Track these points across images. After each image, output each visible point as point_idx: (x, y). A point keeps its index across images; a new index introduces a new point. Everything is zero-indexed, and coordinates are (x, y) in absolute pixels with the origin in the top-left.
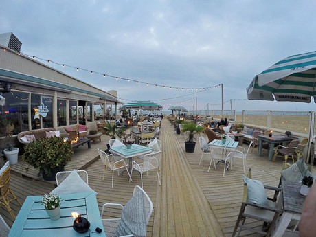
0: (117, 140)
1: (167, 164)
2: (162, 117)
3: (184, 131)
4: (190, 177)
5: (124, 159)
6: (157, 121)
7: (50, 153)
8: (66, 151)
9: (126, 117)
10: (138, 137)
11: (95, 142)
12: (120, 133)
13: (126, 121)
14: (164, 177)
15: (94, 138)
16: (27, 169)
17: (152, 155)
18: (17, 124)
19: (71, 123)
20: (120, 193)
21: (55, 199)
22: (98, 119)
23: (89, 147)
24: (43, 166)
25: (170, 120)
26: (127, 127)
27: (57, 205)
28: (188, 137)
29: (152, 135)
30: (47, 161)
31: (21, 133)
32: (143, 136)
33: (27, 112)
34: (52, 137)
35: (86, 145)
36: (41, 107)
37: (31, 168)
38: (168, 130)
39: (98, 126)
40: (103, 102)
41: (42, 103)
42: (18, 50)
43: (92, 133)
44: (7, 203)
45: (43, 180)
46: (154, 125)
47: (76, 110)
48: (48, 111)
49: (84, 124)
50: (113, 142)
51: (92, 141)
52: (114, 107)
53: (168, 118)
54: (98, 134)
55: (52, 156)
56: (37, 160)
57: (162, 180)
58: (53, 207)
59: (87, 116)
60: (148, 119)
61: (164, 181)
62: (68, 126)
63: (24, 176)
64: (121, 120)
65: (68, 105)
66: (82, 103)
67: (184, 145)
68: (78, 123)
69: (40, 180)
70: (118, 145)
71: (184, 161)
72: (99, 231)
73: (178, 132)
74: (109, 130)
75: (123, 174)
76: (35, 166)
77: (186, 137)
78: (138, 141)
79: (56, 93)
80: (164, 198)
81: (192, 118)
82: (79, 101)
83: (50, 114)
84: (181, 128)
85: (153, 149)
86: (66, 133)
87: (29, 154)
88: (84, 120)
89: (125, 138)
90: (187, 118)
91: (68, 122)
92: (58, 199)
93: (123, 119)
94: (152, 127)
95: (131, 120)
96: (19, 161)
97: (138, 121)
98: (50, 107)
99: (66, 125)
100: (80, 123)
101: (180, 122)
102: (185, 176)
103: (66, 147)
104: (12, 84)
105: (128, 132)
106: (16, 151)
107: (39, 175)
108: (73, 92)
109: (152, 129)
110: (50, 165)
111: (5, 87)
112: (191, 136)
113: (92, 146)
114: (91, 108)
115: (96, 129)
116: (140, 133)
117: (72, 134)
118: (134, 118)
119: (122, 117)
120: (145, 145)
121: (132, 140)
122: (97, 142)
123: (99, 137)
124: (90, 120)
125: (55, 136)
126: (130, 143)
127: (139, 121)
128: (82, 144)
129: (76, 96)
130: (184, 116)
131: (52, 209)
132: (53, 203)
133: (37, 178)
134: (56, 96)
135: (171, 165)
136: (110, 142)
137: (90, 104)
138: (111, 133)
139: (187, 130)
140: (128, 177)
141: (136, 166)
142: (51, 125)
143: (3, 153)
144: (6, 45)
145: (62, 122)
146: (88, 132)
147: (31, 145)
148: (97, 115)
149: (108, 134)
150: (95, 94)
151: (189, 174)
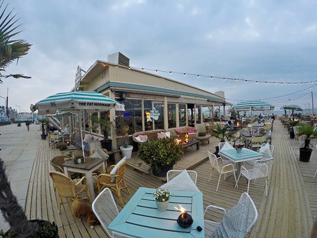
0: (227, 143)
1: (278, 173)
2: (273, 118)
3: (299, 135)
4: (301, 192)
5: (233, 163)
6: (269, 123)
7: (162, 152)
8: (177, 151)
9: (235, 119)
10: (248, 140)
11: (203, 144)
12: (230, 136)
13: (235, 123)
14: (272, 187)
15: (203, 140)
16: (140, 164)
17: (263, 162)
18: (131, 125)
19: (180, 125)
20: (224, 198)
21: (166, 193)
22: (206, 121)
23: (198, 149)
24: (155, 163)
25: (283, 122)
26: (236, 129)
27: (167, 199)
28: (303, 142)
29: (263, 139)
30: (159, 159)
31: (135, 134)
32: (253, 139)
33: (141, 115)
34: (164, 139)
35: (195, 147)
36: (153, 111)
37: (144, 164)
38: (280, 133)
39: (207, 128)
40: (211, 104)
41: (154, 108)
42: (128, 65)
43: (201, 135)
44: (118, 190)
45: (152, 175)
46: (265, 128)
47: (185, 112)
48: (159, 114)
49: (193, 126)
50: (223, 145)
51: (200, 143)
52: (222, 108)
53: (281, 119)
54: (207, 136)
55: (164, 155)
56: (150, 157)
57: (269, 191)
58: (164, 200)
59: (196, 118)
60: (258, 121)
61: (271, 192)
62: (178, 128)
63: (135, 170)
64: (230, 122)
65: (177, 108)
66: (191, 106)
67: (298, 153)
68: (187, 125)
69: (149, 175)
70: (227, 148)
71: (296, 171)
72: (199, 229)
73: (292, 136)
74: (218, 133)
75: (229, 178)
76: (148, 163)
77: (301, 142)
78: (248, 145)
79: (166, 98)
80: (268, 211)
81: (308, 118)
82: (188, 104)
83: (161, 117)
84: (296, 132)
85: (265, 155)
86: (176, 135)
87: (143, 151)
88: (193, 122)
89: (234, 141)
90: (302, 119)
91: (178, 124)
92: (169, 194)
93: (232, 121)
94: (263, 130)
95: (240, 122)
96: (132, 156)
97: (247, 122)
98: (161, 111)
99: (175, 127)
100: (189, 125)
101: (295, 124)
102: (295, 189)
103: (177, 148)
104: (126, 93)
105: (238, 135)
106: (131, 148)
107: (149, 170)
108: (181, 96)
109: (263, 133)
110: (161, 163)
111: (121, 96)
112: (307, 142)
113: (201, 148)
114: (199, 111)
115: (204, 131)
116: (251, 137)
117: (182, 136)
118: (243, 120)
119: (231, 118)
120: (255, 149)
121: (242, 144)
122: (206, 144)
123: (207, 139)
124: (199, 122)
125: (167, 137)
126: (240, 147)
127: (249, 123)
128: (191, 146)
129: (185, 100)
130: (299, 116)
131: (162, 201)
132: (164, 196)
133: (148, 172)
134: (166, 100)
135: (282, 174)
136: (219, 145)
137: (199, 107)
138: (221, 136)
139: (303, 134)
140: (235, 183)
141: (245, 172)
142: (162, 127)
143: (119, 149)
144: (116, 62)
145: (172, 124)
146: (197, 134)
147: (146, 144)
148: (205, 117)
149: (217, 137)
150: (204, 97)
151: (300, 188)
